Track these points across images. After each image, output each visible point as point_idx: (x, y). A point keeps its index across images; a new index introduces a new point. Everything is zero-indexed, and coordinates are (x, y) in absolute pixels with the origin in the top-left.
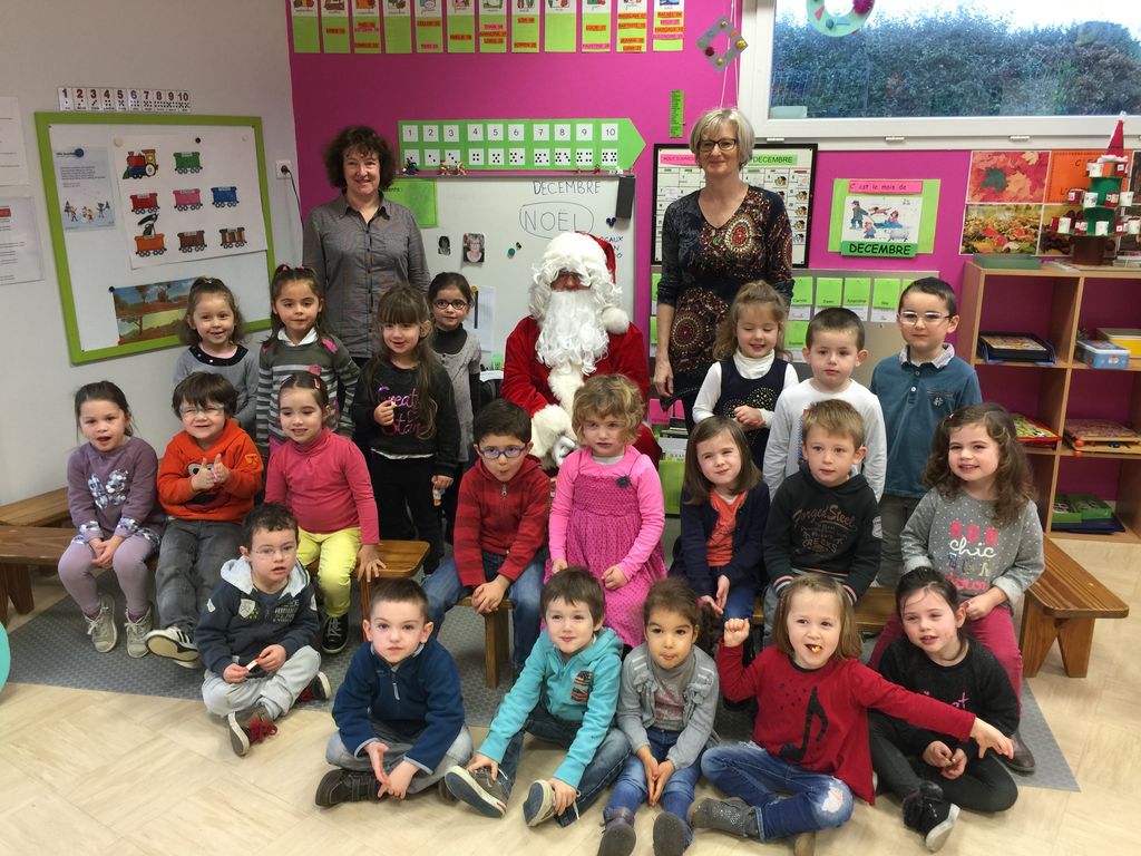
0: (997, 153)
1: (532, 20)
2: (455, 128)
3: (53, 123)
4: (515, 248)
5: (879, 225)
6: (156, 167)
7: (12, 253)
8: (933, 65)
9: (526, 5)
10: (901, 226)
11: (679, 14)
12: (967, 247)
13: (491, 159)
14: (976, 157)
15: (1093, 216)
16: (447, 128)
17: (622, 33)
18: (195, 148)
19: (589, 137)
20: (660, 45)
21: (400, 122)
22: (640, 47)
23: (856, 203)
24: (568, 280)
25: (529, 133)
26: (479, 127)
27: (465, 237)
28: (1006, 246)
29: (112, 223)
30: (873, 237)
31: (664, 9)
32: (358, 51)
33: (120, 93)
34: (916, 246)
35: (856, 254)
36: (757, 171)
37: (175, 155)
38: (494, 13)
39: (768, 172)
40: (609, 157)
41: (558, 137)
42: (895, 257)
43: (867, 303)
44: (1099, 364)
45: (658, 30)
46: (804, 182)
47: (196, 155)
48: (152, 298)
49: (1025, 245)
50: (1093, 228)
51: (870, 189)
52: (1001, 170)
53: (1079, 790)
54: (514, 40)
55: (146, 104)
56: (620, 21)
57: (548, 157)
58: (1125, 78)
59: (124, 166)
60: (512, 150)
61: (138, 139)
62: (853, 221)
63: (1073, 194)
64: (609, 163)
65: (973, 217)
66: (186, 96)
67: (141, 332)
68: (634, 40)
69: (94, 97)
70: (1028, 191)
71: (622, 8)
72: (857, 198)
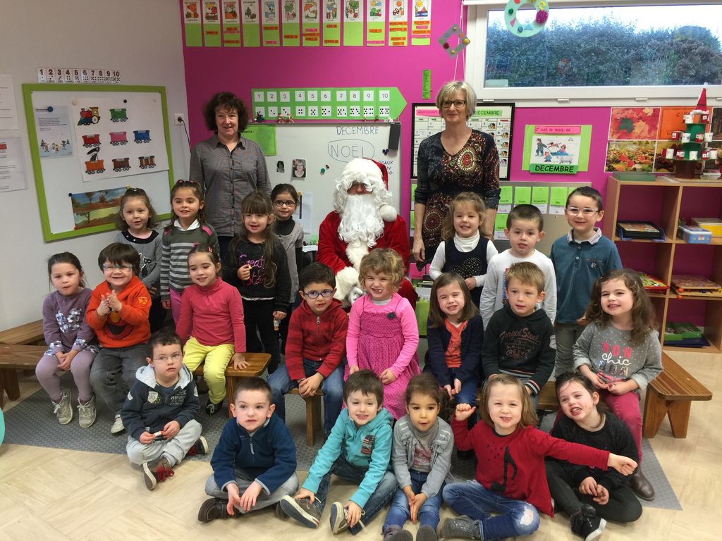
0: (627, 109)
1: (335, 26)
2: (287, 93)
3: (35, 90)
4: (325, 168)
5: (554, 154)
6: (99, 118)
7: (8, 172)
8: (588, 53)
9: (331, 17)
10: (567, 155)
11: (428, 22)
12: (609, 167)
13: (310, 112)
14: (614, 111)
15: (688, 148)
16: (282, 93)
17: (392, 34)
18: (124, 106)
19: (372, 99)
20: (416, 42)
21: (253, 90)
22: (403, 43)
23: (539, 140)
24: (358, 188)
25: (334, 96)
26: (303, 93)
27: (294, 161)
28: (633, 167)
29: (70, 153)
30: (550, 161)
31: (419, 19)
32: (226, 45)
33: (76, 71)
34: (577, 166)
35: (540, 171)
36: (477, 120)
37: (111, 110)
38: (312, 22)
39: (484, 121)
40: (384, 111)
41: (352, 99)
42: (564, 173)
43: (547, 202)
44: (693, 241)
45: (414, 32)
46: (506, 127)
47: (124, 110)
48: (96, 200)
49: (646, 166)
50: (687, 155)
51: (548, 131)
52: (630, 119)
53: (681, 509)
54: (325, 38)
55: (93, 78)
56: (390, 27)
57: (345, 112)
58: (708, 61)
59: (78, 118)
60: (323, 107)
61: (88, 101)
62: (537, 151)
63: (675, 134)
64: (384, 115)
65: (613, 148)
66: (118, 74)
67: (89, 221)
68: (399, 39)
69: (60, 74)
70: (647, 132)
71: (392, 18)
72: (539, 137)
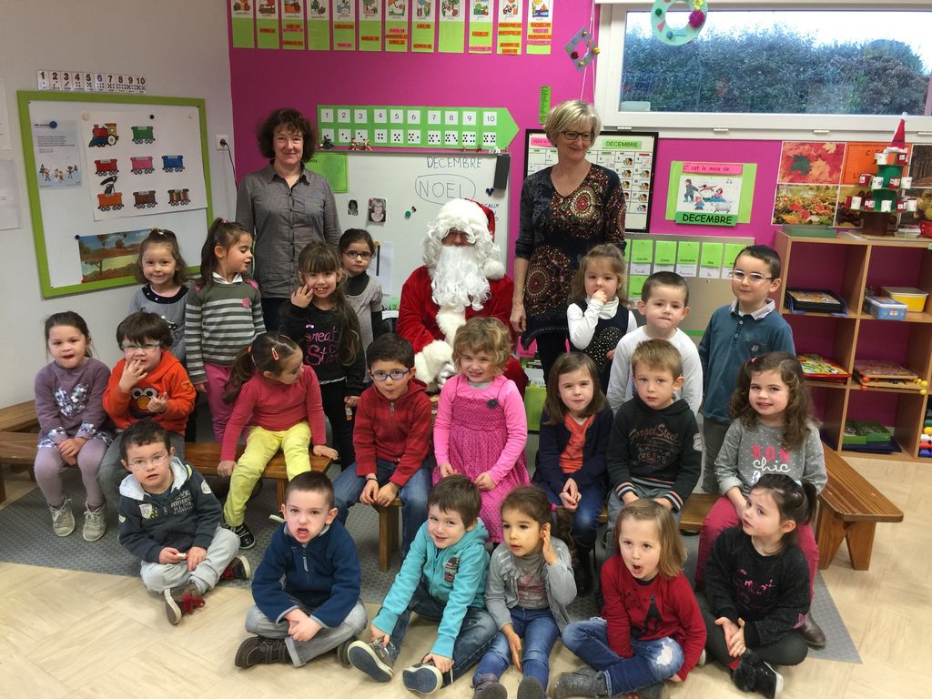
0: (803, 144)
1: (428, 26)
2: (364, 112)
3: (33, 100)
4: (411, 211)
5: (707, 200)
6: (117, 138)
8: (754, 70)
9: (423, 14)
10: (724, 201)
11: (548, 25)
12: (777, 218)
13: (393, 138)
14: (786, 146)
15: (879, 196)
16: (357, 112)
17: (501, 39)
18: (150, 123)
19: (473, 122)
20: (532, 50)
21: (319, 106)
22: (516, 51)
23: (689, 181)
24: (456, 237)
25: (424, 117)
26: (384, 112)
27: (370, 201)
28: (809, 219)
29: (79, 183)
30: (702, 209)
31: (536, 20)
32: (286, 47)
33: (88, 76)
34: (736, 217)
35: (688, 222)
36: (609, 153)
37: (132, 128)
38: (398, 20)
39: (618, 154)
40: (489, 139)
41: (448, 122)
42: (721, 226)
43: (697, 262)
44: (883, 316)
45: (531, 37)
46: (647, 163)
47: (150, 129)
48: (111, 245)
49: (825, 218)
50: (879, 205)
51: (700, 170)
52: (806, 157)
53: (861, 663)
54: (414, 42)
55: (110, 86)
56: (500, 29)
57: (439, 138)
58: (907, 85)
59: (90, 137)
60: (410, 132)
61: (102, 115)
62: (686, 196)
63: (864, 178)
64: (489, 144)
65: (783, 194)
66: (143, 81)
67: (101, 273)
68: (511, 45)
69: (67, 79)
70: (827, 174)
71: (502, 18)
72: (689, 177)
